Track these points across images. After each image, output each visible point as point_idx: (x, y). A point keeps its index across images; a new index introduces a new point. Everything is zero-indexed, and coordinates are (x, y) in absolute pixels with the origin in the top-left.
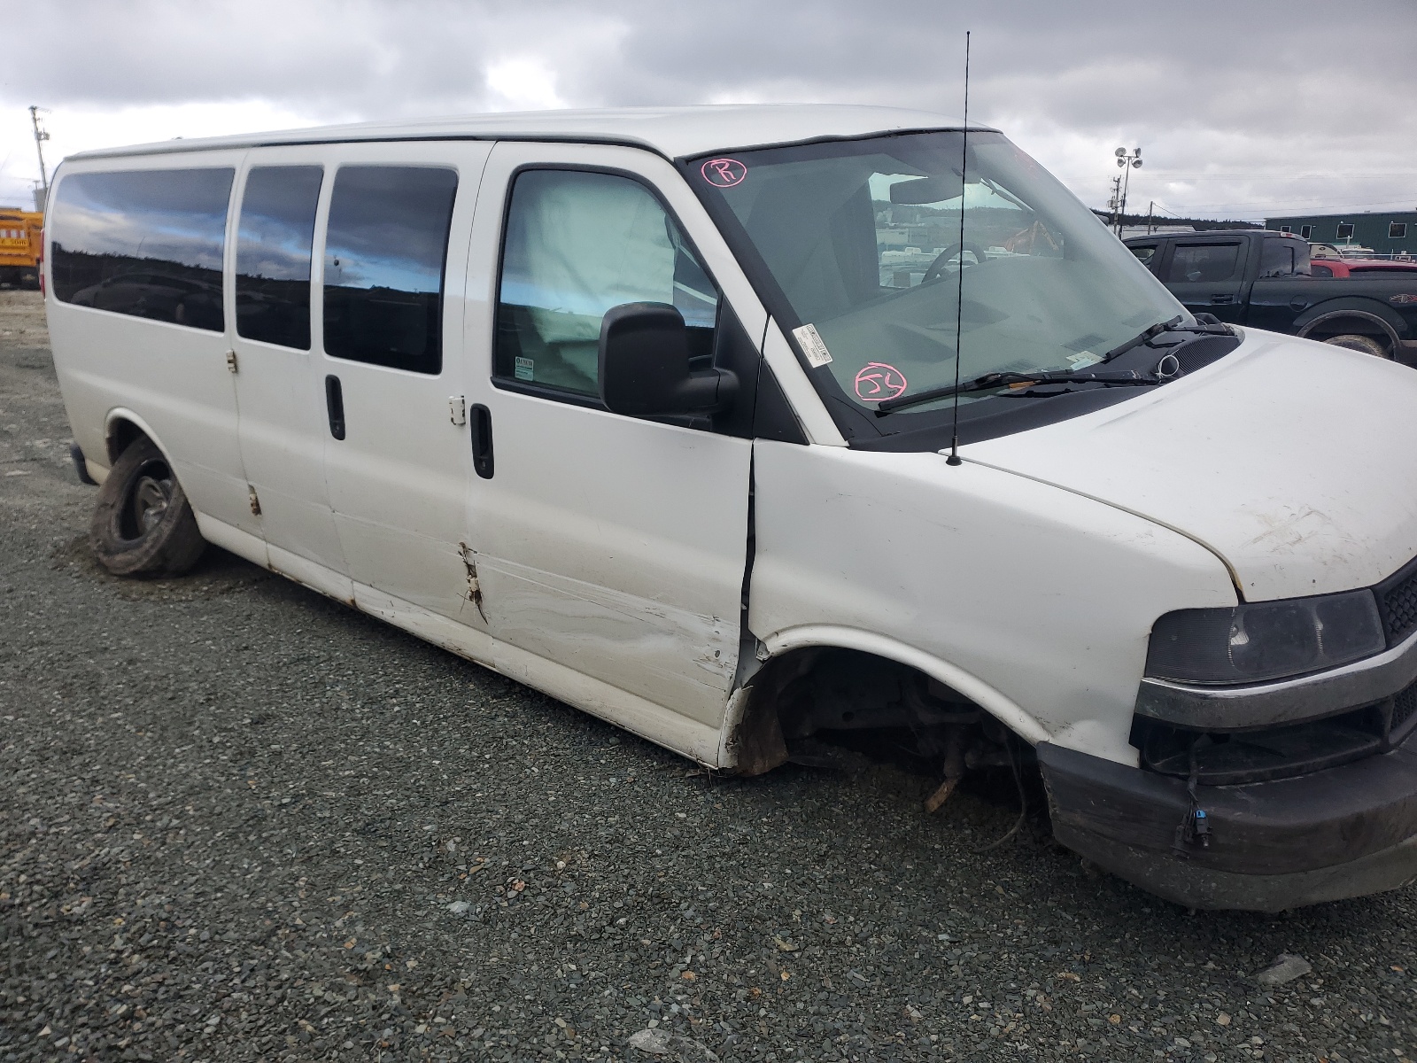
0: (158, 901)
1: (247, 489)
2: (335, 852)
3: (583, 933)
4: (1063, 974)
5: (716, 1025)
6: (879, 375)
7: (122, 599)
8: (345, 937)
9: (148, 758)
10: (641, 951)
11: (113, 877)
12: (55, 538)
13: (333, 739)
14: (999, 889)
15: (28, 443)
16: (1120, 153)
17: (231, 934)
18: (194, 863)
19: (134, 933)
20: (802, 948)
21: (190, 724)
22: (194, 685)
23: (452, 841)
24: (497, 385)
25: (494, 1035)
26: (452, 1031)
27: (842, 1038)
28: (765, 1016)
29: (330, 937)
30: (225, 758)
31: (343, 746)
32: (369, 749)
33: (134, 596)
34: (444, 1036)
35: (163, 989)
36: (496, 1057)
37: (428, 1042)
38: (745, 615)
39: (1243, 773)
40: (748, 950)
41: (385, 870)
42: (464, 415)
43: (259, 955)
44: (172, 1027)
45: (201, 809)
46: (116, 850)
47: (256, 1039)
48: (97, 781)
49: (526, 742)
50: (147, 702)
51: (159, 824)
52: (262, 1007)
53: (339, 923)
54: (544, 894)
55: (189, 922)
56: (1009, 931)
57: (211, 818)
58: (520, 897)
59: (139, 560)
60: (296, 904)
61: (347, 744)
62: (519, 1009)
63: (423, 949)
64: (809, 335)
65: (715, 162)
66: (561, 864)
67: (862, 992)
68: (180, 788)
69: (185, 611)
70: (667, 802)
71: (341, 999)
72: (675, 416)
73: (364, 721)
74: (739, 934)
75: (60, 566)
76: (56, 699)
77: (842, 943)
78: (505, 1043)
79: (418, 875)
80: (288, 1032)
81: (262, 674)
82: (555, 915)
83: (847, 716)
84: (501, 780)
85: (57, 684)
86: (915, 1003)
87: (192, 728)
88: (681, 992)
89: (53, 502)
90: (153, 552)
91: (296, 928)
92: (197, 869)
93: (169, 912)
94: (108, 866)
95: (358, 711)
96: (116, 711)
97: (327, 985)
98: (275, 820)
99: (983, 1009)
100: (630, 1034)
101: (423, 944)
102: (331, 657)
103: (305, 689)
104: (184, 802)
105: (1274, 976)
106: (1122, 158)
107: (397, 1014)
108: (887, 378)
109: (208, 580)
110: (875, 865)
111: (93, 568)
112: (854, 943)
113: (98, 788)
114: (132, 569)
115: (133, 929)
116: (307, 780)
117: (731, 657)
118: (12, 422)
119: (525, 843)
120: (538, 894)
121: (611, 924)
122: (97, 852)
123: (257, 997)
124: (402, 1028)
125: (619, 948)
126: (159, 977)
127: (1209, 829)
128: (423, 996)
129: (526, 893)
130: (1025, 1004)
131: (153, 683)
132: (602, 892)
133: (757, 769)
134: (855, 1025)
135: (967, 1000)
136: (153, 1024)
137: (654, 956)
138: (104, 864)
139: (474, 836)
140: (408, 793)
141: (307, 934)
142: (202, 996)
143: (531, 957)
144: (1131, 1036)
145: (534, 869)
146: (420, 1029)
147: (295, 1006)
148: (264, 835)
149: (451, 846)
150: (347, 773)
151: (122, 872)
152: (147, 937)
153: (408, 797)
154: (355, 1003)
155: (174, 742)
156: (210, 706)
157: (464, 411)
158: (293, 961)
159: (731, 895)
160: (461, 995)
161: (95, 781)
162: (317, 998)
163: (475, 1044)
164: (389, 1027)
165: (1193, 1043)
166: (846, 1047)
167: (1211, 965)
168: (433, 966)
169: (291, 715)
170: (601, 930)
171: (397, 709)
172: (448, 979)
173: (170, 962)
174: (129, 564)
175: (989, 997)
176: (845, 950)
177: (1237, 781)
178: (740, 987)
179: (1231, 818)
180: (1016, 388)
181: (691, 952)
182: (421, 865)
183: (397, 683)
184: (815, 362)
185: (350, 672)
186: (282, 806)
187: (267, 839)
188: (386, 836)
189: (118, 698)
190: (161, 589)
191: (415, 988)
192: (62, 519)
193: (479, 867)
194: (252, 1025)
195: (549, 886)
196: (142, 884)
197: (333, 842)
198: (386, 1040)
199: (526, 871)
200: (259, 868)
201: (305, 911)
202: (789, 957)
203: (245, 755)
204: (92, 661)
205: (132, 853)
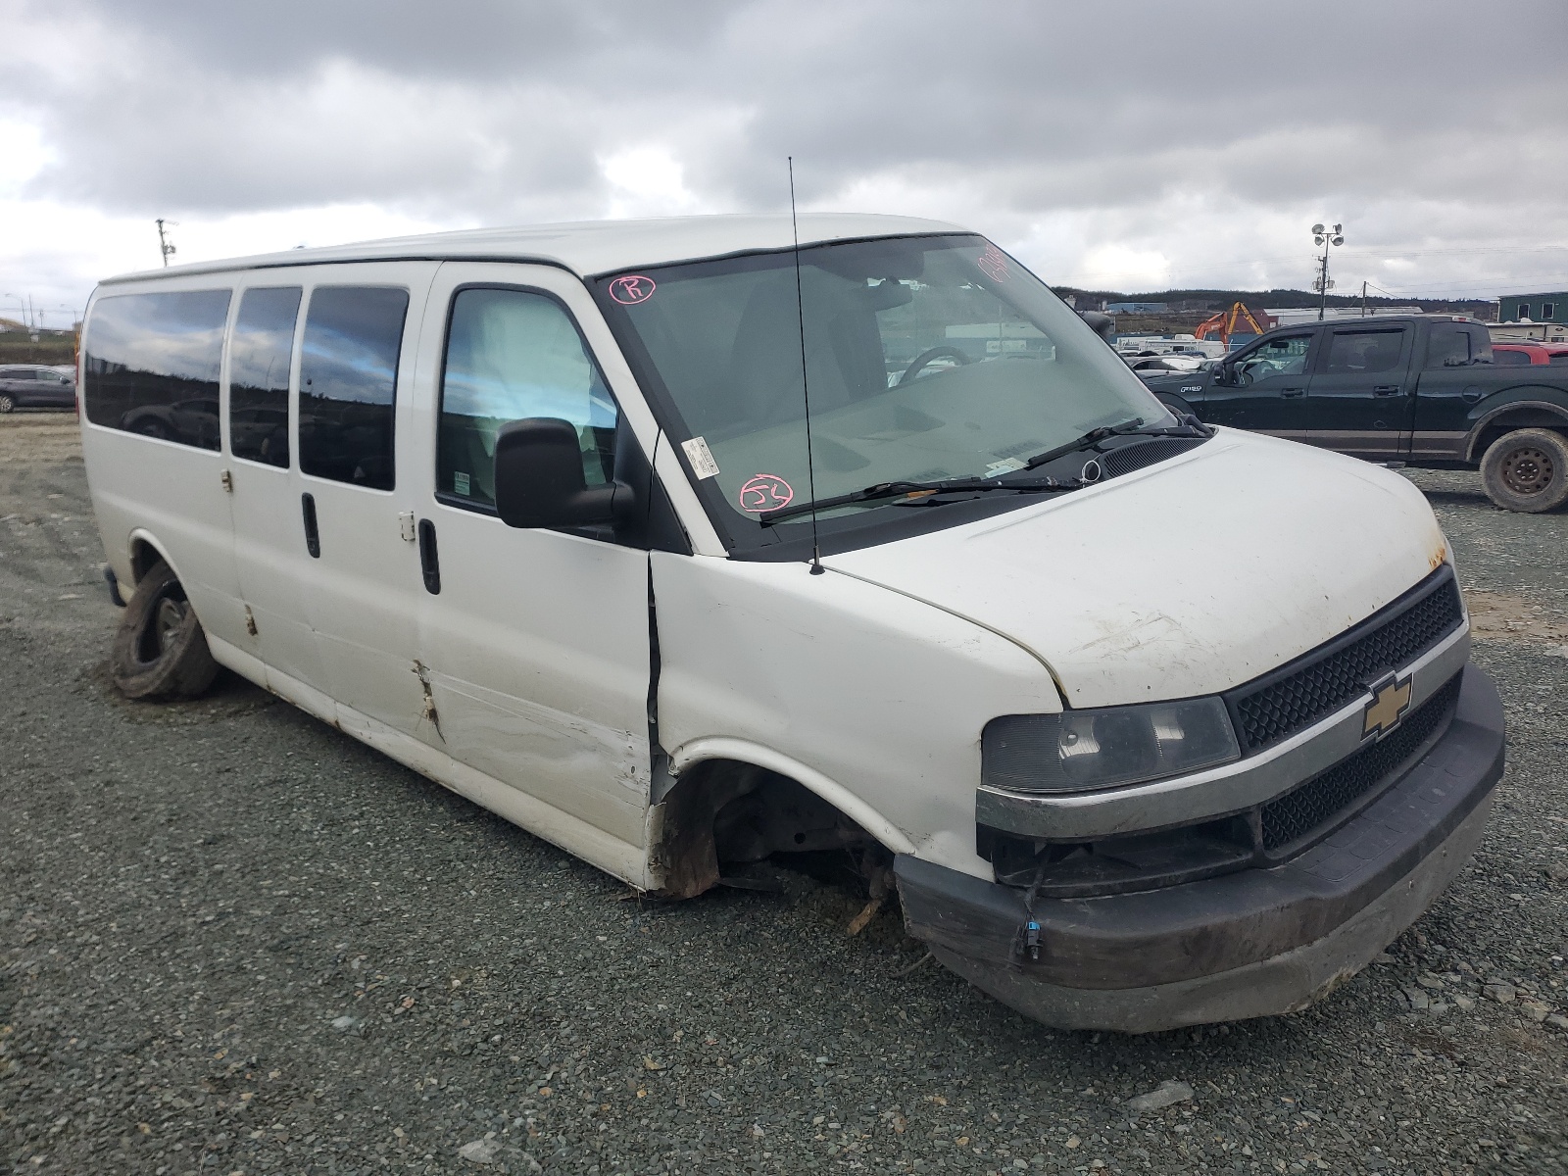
0: (50, 1012)
1: (244, 608)
2: (240, 969)
3: (456, 1049)
4: (931, 1098)
5: (553, 1140)
6: (766, 487)
7: (128, 722)
8: (218, 1048)
9: (91, 877)
10: (507, 1068)
11: (17, 988)
12: (85, 662)
13: (280, 860)
14: (903, 1014)
15: (92, 566)
16: (1318, 230)
17: (109, 1044)
18: (99, 978)
19: (19, 1040)
20: (669, 1067)
21: (144, 844)
22: (162, 806)
23: (357, 959)
24: (441, 501)
25: (326, 1142)
26: (284, 1137)
27: (672, 1153)
28: (606, 1131)
29: (203, 1048)
30: (167, 876)
31: (288, 866)
32: (312, 869)
33: (140, 719)
34: (276, 1141)
35: (27, 1092)
36: (320, 1162)
37: (257, 1147)
38: (654, 730)
39: (1088, 885)
40: (613, 1068)
41: (283, 986)
42: (413, 531)
43: (127, 1062)
44: (24, 1125)
45: (124, 926)
46: (27, 964)
47: (94, 1139)
48: (33, 899)
49: (475, 866)
50: (109, 823)
51: (78, 940)
52: (109, 1110)
53: (217, 1036)
54: (430, 1012)
55: (73, 1032)
56: (894, 1056)
57: (132, 934)
58: (408, 1014)
59: (152, 682)
60: (183, 1017)
61: (293, 865)
62: (363, 1119)
63: (291, 1060)
64: (698, 448)
65: (624, 279)
66: (456, 983)
67: (713, 1110)
68: (112, 905)
69: (186, 734)
70: (593, 925)
71: (188, 1105)
72: (584, 528)
73: (318, 843)
74: (609, 1053)
75: (80, 690)
76: (23, 819)
77: (712, 1063)
78: (333, 1149)
79: (314, 991)
80: (125, 1134)
81: (233, 796)
82: (435, 1031)
83: (800, 838)
84: (434, 902)
85: (30, 806)
86: (764, 1122)
87: (145, 848)
88: (531, 1107)
89: (94, 625)
90: (165, 674)
91: (174, 1040)
92: (99, 983)
93: (57, 1023)
94: (14, 978)
95: (316, 833)
96: (77, 831)
97: (180, 1091)
98: (193, 937)
99: (830, 1130)
100: (463, 1144)
101: (293, 1056)
102: (309, 779)
103: (271, 811)
104: (111, 919)
105: (1146, 1102)
106: (1320, 236)
107: (236, 1119)
108: (773, 490)
109: (219, 703)
110: (782, 989)
111: (110, 692)
112: (725, 1064)
113: (32, 905)
114: (145, 692)
115: (18, 1037)
116: (238, 899)
117: (644, 773)
118: (83, 545)
119: (430, 962)
120: (425, 1011)
121: (485, 1041)
122: (8, 965)
123: (108, 1102)
124: (237, 1133)
125: (487, 1064)
126: (26, 1081)
127: (1038, 941)
128: (272, 1105)
129: (414, 1010)
130: (877, 1125)
131: (121, 804)
132: (487, 1009)
133: (691, 891)
134: (691, 1141)
135: (818, 1120)
136: (8, 1122)
137: (519, 1072)
138: (11, 977)
139: (381, 955)
140: (334, 913)
141: (182, 1045)
142: (60, 1098)
143: (395, 1071)
144: (971, 1156)
145: (428, 987)
146: (255, 1135)
147: (141, 1110)
148: (178, 951)
149: (356, 964)
150: (281, 892)
151: (27, 985)
152: (29, 1044)
153: (333, 916)
154: (200, 1109)
155: (122, 862)
156: (170, 826)
157: (413, 526)
158: (158, 1069)
159: (618, 1015)
160: (311, 1104)
161: (31, 898)
162: (163, 1104)
163: (304, 1149)
164: (225, 1132)
165: (1031, 1165)
166: (673, 1162)
167: (1090, 1091)
168: (294, 1077)
169: (248, 836)
170: (473, 1047)
171: (356, 831)
172: (302, 1089)
173: (41, 1068)
174: (144, 686)
175: (842, 1118)
176: (715, 1070)
177: (1082, 893)
178: (591, 1103)
179: (1063, 930)
180: (913, 497)
181: (554, 1068)
182: (320, 982)
183: (365, 805)
184: (701, 475)
185: (322, 794)
186: (204, 923)
187: (179, 955)
188: (297, 954)
189: (83, 819)
190: (171, 712)
191: (267, 1097)
192: (98, 642)
193: (377, 984)
194: (95, 1127)
195: (438, 1003)
196: (41, 997)
197: (242, 959)
198: (216, 1144)
199: (421, 989)
200: (161, 983)
201: (190, 1024)
202: (655, 1076)
203: (188, 873)
204: (72, 783)
205: (42, 968)
